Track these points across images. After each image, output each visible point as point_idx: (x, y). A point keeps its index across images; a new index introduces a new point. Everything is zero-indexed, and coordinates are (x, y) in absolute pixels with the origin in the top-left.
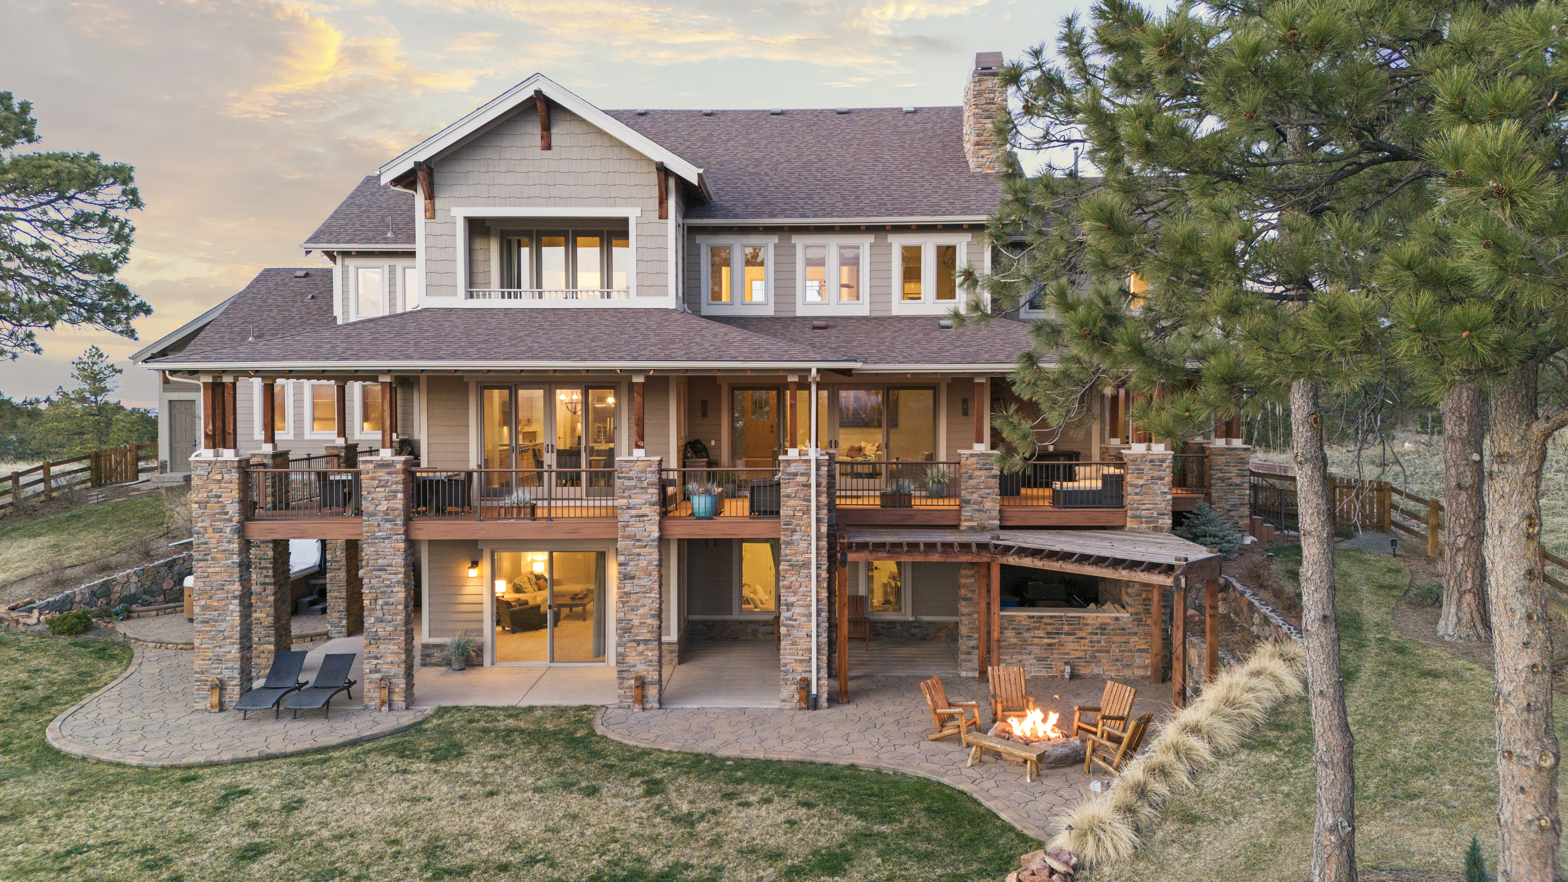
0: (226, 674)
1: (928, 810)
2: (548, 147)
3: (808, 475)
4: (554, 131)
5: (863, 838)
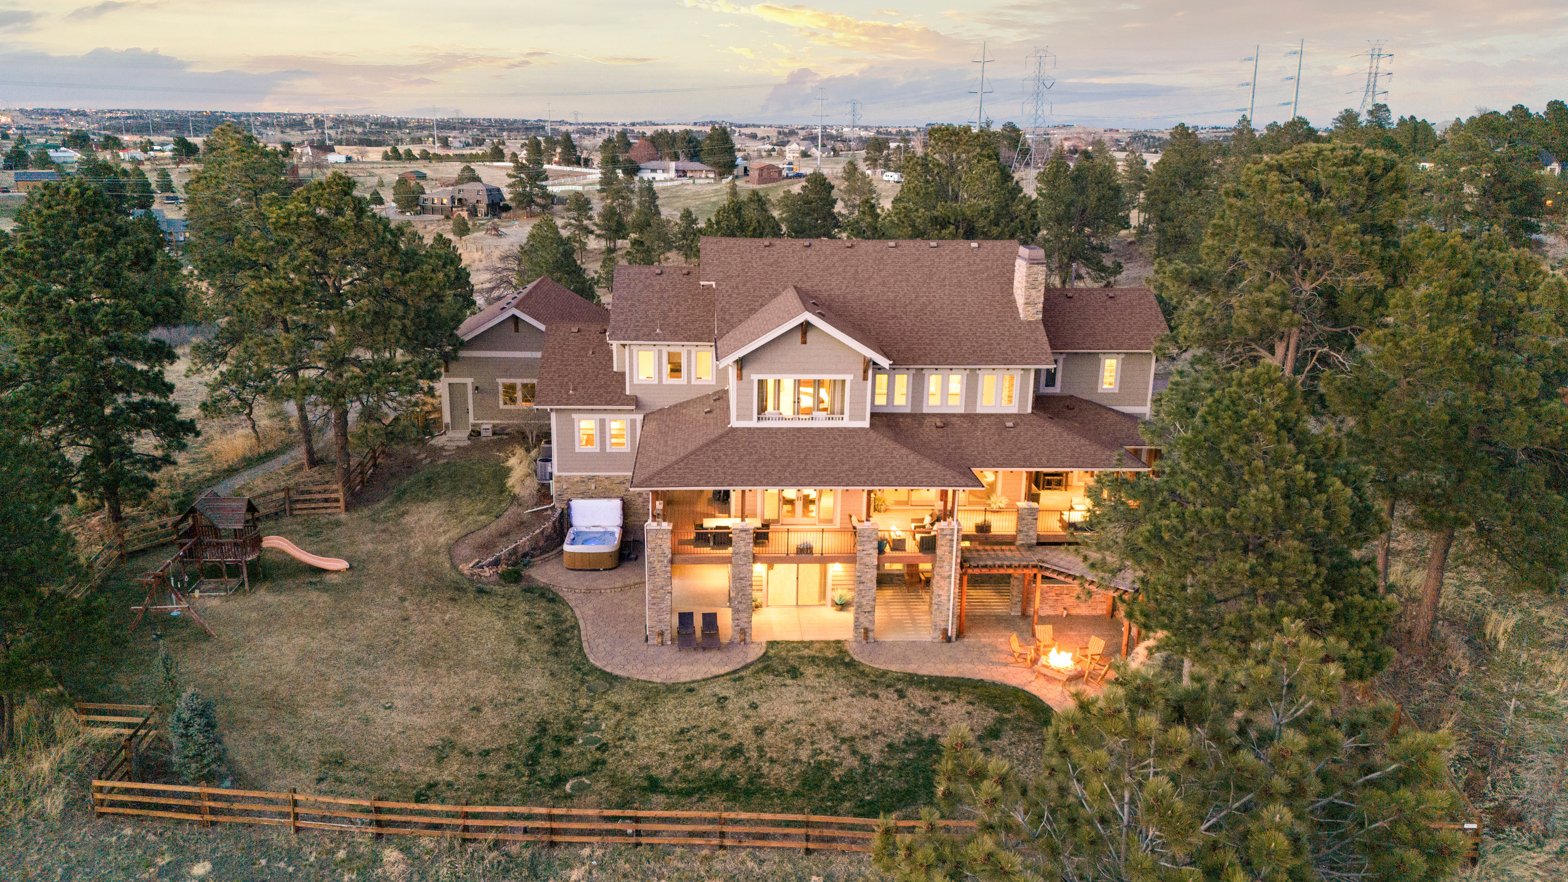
0: (664, 628)
1: (1023, 705)
2: (804, 342)
3: (952, 535)
4: (808, 334)
5: (1001, 721)
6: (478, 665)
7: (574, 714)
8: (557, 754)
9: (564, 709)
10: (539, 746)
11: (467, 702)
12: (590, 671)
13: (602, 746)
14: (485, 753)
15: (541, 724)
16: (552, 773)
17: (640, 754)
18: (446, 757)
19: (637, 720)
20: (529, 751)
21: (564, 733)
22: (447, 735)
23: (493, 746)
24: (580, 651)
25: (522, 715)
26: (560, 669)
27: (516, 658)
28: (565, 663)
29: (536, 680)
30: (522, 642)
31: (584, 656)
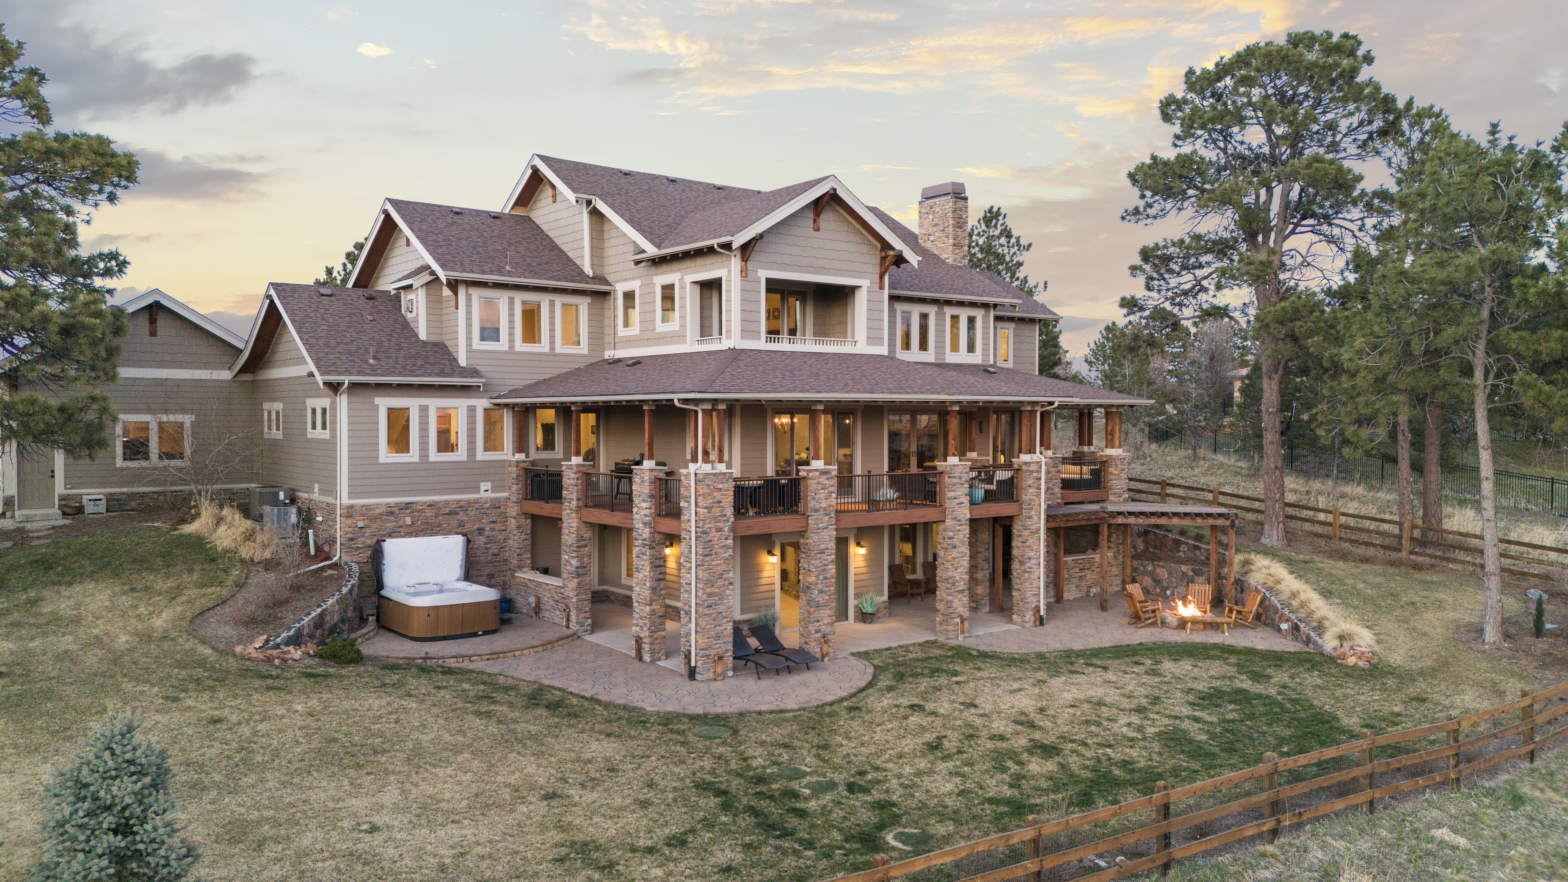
0: (724, 647)
2: (817, 229)
4: (821, 217)
6: (457, 750)
7: (733, 765)
8: (802, 814)
9: (707, 763)
10: (751, 810)
11: (518, 793)
12: (667, 720)
13: (851, 788)
14: (679, 842)
15: (703, 787)
16: (835, 834)
17: (925, 782)
18: (611, 865)
19: (844, 751)
20: (746, 821)
21: (764, 788)
22: (559, 837)
23: (674, 829)
24: (607, 705)
25: (651, 785)
26: (615, 728)
27: (514, 731)
28: (608, 721)
29: (595, 746)
30: (488, 715)
31: (625, 707)
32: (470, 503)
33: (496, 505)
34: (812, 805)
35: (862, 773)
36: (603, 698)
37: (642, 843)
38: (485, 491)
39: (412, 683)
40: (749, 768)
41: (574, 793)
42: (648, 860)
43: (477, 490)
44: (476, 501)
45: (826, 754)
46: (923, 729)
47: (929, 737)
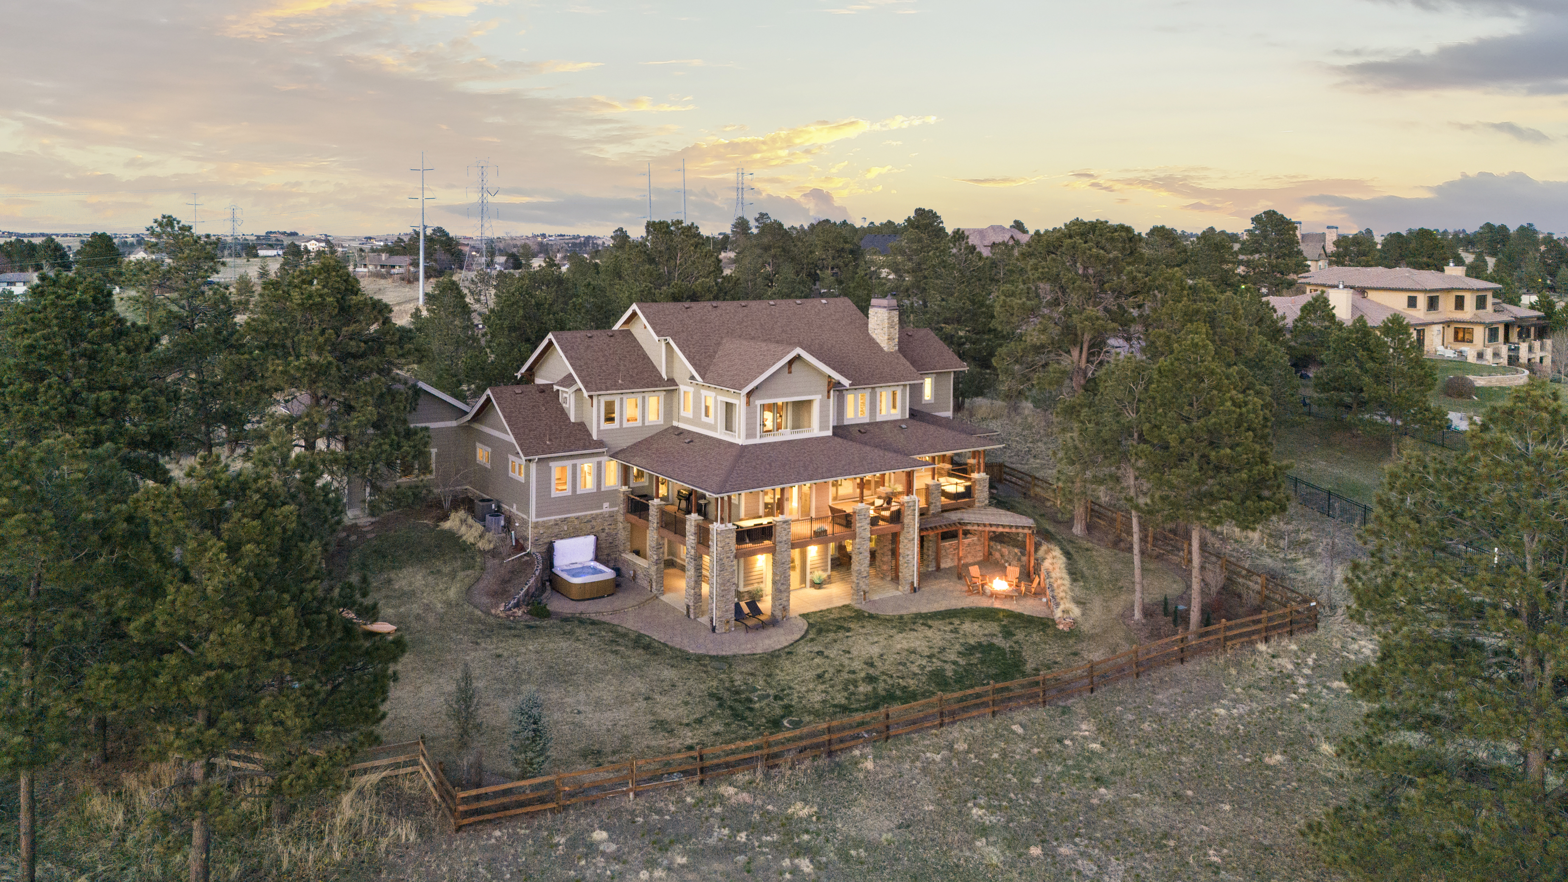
2: (790, 372)
3: (914, 506)
6: (605, 673)
7: (727, 685)
8: (751, 709)
9: (715, 684)
10: (731, 708)
11: (634, 696)
12: (699, 658)
13: (776, 698)
14: (699, 721)
15: (712, 695)
16: (764, 720)
17: (809, 696)
18: (672, 730)
19: (778, 678)
20: (728, 712)
21: (737, 697)
22: (652, 718)
23: (697, 716)
24: (671, 648)
25: (689, 694)
26: (674, 662)
27: (628, 663)
28: (672, 658)
29: (666, 672)
30: (616, 652)
31: (680, 650)
32: (597, 515)
33: (612, 515)
34: (757, 706)
35: (783, 690)
36: (670, 644)
37: (685, 721)
38: (606, 508)
39: (579, 631)
40: (733, 686)
41: (657, 697)
42: (687, 729)
43: (601, 507)
44: (601, 514)
45: (769, 680)
46: (819, 666)
47: (819, 671)
